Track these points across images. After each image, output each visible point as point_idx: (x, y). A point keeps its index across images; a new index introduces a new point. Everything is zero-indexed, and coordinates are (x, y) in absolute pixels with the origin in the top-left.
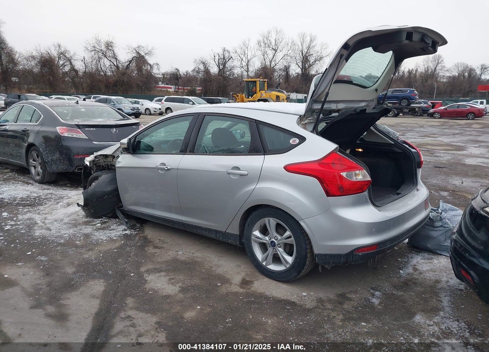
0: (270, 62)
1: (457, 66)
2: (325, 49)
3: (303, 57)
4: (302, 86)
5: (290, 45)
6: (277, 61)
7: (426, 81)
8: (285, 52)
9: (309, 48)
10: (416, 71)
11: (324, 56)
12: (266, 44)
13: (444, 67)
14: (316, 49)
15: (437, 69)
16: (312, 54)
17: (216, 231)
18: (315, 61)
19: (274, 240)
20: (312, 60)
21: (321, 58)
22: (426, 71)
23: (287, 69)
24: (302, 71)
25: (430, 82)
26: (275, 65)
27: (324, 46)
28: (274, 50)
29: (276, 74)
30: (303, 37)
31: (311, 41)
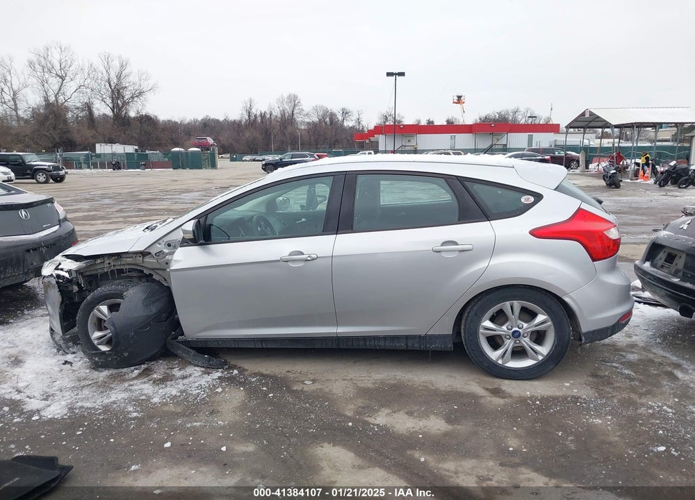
0: (56, 96)
1: (316, 109)
2: (146, 80)
3: (112, 91)
4: (119, 134)
5: (86, 71)
6: (68, 94)
7: (285, 128)
8: (79, 80)
9: (119, 77)
10: (270, 115)
11: (145, 90)
12: (43, 67)
13: (302, 110)
14: (131, 79)
15: (295, 112)
16: (126, 87)
17: (407, 337)
18: (132, 97)
19: (517, 329)
20: (127, 95)
21: (141, 93)
22: (283, 114)
23: (88, 107)
24: (113, 111)
25: (290, 129)
26: (66, 101)
27: (144, 77)
28: (60, 77)
29: (70, 115)
30: (107, 60)
31: (122, 66)
